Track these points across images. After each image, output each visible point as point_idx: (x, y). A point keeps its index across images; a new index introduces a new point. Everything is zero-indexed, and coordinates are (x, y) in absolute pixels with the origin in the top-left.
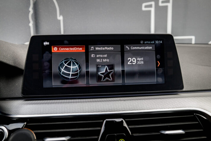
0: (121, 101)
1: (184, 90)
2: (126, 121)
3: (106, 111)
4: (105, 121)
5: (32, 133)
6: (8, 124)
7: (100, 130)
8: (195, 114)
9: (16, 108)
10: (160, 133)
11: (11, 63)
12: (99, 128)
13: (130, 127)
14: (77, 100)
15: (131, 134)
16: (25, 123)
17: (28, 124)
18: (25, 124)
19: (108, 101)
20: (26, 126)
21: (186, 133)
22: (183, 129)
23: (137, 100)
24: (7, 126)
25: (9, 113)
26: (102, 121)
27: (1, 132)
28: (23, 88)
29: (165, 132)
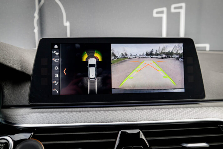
0: (137, 110)
1: (206, 99)
2: (143, 132)
3: (121, 121)
4: (120, 132)
5: (41, 144)
6: (13, 134)
7: (115, 142)
8: (219, 125)
9: (22, 116)
10: (181, 147)
11: (17, 67)
12: (114, 140)
13: (149, 139)
14: (89, 109)
15: (149, 146)
16: (33, 133)
17: (35, 135)
18: (32, 135)
19: (123, 110)
20: (33, 137)
21: (210, 146)
22: (207, 142)
23: (154, 109)
24: (12, 136)
25: (15, 122)
26: (117, 132)
27: (6, 143)
28: (30, 95)
29: (187, 145)
